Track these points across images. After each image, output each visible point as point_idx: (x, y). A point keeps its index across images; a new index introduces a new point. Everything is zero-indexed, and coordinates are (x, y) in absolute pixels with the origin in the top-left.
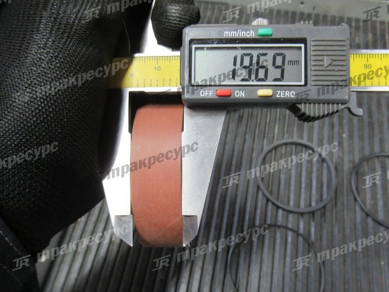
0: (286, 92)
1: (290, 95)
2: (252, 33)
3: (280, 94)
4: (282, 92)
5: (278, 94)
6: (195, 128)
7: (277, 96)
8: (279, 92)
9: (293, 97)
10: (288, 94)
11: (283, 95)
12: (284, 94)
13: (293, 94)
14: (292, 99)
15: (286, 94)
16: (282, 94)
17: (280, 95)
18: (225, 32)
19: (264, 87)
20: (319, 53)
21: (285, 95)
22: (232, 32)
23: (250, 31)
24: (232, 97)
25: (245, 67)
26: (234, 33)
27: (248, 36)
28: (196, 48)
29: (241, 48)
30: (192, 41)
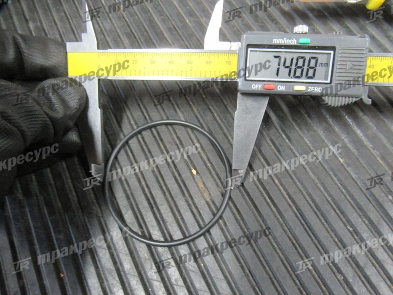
2: (295, 41)
14: (319, 93)
18: (274, 40)
19: (300, 84)
20: (344, 59)
22: (279, 40)
23: (293, 39)
24: (275, 90)
25: (287, 67)
26: (281, 40)
27: (291, 43)
28: (251, 51)
29: (286, 52)
30: (249, 46)
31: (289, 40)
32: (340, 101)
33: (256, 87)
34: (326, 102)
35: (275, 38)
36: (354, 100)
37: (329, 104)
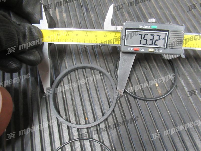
7: (156, 52)
8: (156, 50)
9: (161, 52)
11: (158, 51)
14: (161, 53)
19: (151, 48)
23: (148, 26)
24: (139, 51)
25: (145, 40)
26: (142, 26)
27: (148, 28)
28: (127, 31)
29: (144, 32)
30: (126, 29)
31: (146, 26)
32: (171, 57)
33: (130, 49)
34: (164, 57)
35: (139, 25)
36: (178, 56)
37: (165, 58)
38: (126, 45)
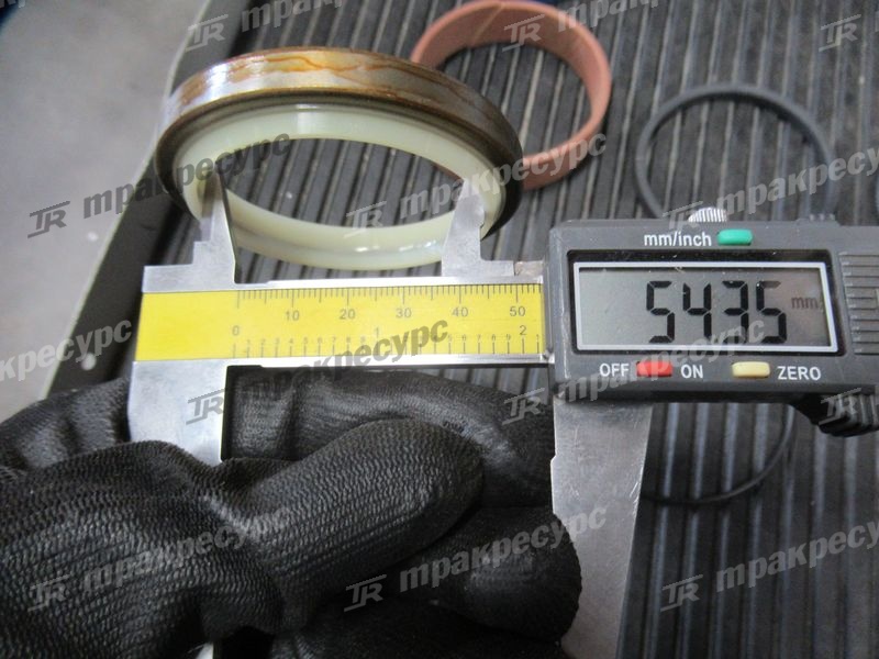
0: (800, 368)
1: (808, 374)
2: (707, 240)
3: (786, 371)
4: (789, 368)
5: (782, 373)
6: (582, 448)
7: (780, 378)
8: (784, 368)
9: (816, 379)
10: (804, 373)
11: (793, 376)
12: (794, 373)
13: (815, 373)
14: (814, 384)
15: (800, 373)
16: (790, 373)
17: (785, 374)
18: (646, 237)
19: (747, 357)
20: (863, 282)
21: (797, 375)
22: (660, 237)
23: (700, 234)
25: (695, 312)
26: (665, 237)
27: (698, 245)
28: (581, 269)
29: (684, 270)
30: (573, 256)
31: (689, 237)
35: (646, 234)
38: (581, 346)
